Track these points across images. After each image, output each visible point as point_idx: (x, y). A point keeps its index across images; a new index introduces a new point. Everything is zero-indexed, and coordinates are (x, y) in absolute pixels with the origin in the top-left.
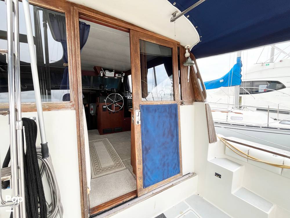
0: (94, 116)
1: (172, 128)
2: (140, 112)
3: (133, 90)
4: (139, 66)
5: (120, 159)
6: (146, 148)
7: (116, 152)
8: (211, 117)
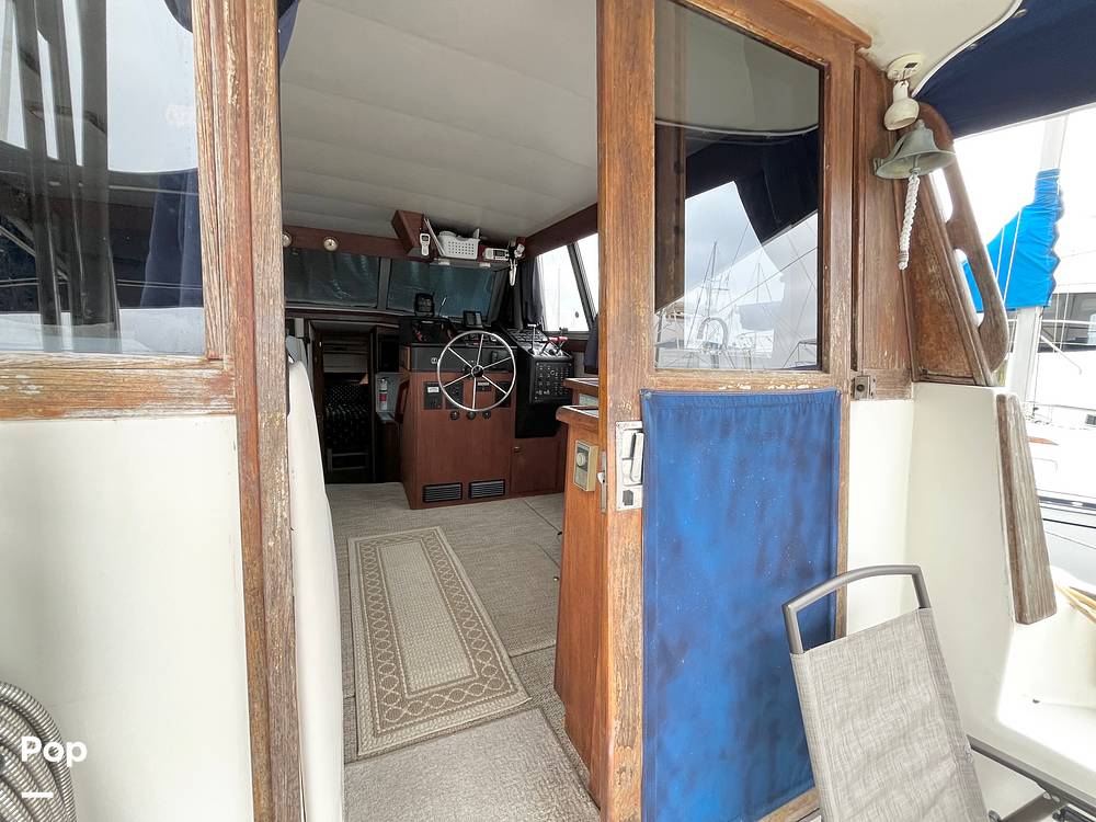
0: (389, 423)
1: (805, 528)
2: (640, 436)
3: (611, 300)
4: (649, 153)
5: (500, 644)
6: (663, 646)
7: (479, 604)
8: (1026, 473)
